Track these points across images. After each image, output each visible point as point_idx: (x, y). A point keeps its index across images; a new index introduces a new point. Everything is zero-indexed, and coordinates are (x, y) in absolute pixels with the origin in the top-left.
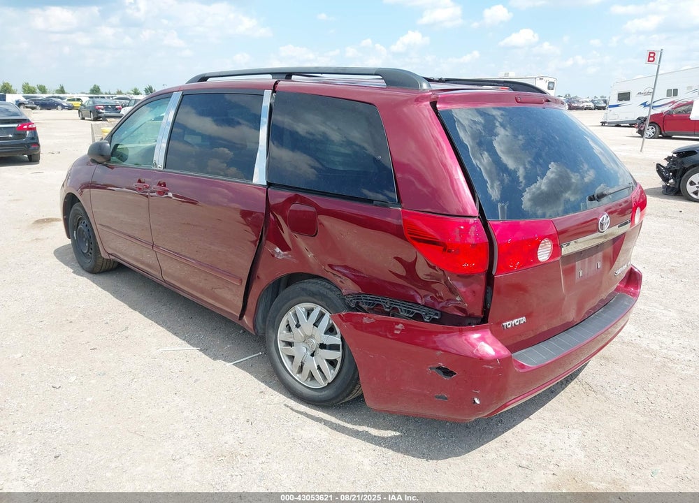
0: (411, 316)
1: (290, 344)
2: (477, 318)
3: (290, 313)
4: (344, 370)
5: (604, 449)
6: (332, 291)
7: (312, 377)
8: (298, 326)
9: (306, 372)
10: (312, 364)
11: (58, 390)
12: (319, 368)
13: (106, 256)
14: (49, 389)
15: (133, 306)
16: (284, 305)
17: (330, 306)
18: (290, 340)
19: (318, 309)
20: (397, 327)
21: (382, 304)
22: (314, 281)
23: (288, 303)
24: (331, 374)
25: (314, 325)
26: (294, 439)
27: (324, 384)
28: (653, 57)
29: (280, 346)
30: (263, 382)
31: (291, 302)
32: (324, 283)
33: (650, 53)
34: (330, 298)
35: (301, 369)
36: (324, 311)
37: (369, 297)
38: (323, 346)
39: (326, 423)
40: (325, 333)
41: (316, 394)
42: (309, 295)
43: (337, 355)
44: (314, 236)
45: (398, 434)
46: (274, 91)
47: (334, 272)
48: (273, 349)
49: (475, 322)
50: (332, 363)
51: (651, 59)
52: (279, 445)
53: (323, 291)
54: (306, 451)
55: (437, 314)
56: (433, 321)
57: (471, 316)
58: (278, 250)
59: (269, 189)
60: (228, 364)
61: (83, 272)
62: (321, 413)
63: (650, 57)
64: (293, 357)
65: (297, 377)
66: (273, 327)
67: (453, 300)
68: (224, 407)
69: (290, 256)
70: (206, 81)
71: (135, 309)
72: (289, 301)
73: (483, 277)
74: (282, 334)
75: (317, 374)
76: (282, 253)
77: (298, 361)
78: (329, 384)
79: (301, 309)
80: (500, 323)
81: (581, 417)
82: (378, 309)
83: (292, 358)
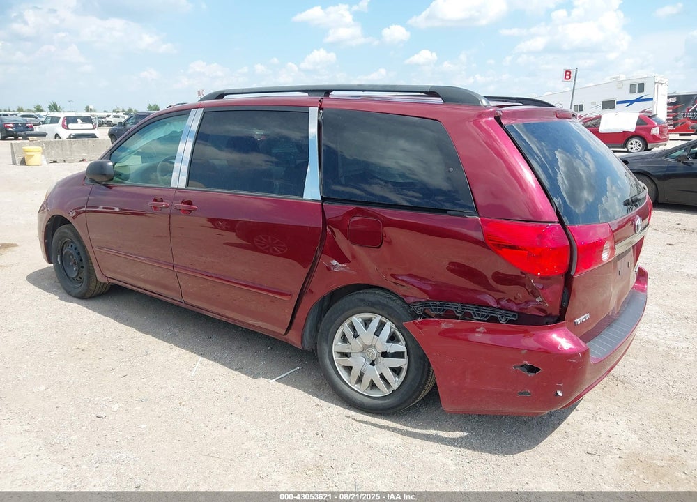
0: (486, 319)
1: (346, 355)
2: (553, 317)
3: (346, 324)
4: (410, 376)
5: (651, 431)
6: (393, 300)
7: (373, 385)
8: (356, 336)
9: (366, 382)
10: (373, 373)
11: (105, 420)
12: (382, 376)
13: (104, 280)
14: (93, 419)
15: (143, 329)
16: (338, 317)
17: (390, 315)
18: (347, 351)
19: (377, 319)
20: (478, 330)
21: (453, 309)
22: (371, 291)
23: (343, 315)
24: (395, 382)
25: (375, 334)
26: (370, 447)
27: (387, 392)
28: (569, 75)
29: (336, 357)
30: (314, 395)
31: (346, 313)
32: (381, 293)
33: (566, 72)
34: (391, 308)
35: (360, 380)
36: (384, 320)
37: (438, 304)
38: (385, 355)
39: (395, 430)
40: (388, 342)
41: (379, 402)
42: (368, 305)
43: (402, 363)
44: (379, 247)
45: (465, 434)
46: (320, 109)
47: (397, 281)
48: (327, 361)
49: (551, 320)
50: (396, 371)
51: (568, 77)
52: (358, 454)
53: (383, 300)
54: (388, 458)
55: (514, 316)
56: (510, 322)
57: (549, 316)
58: (335, 262)
59: (324, 204)
60: (271, 381)
61: (71, 298)
62: (385, 421)
63: (566, 75)
64: (351, 367)
65: (356, 387)
66: (327, 340)
67: (532, 301)
68: (287, 422)
69: (348, 268)
70: (222, 98)
71: (147, 333)
72: (343, 313)
73: (562, 279)
74: (338, 346)
75: (380, 383)
76: (340, 265)
77: (356, 372)
78: (393, 391)
79: (357, 320)
80: (572, 321)
81: (619, 405)
82: (449, 315)
83: (349, 369)
